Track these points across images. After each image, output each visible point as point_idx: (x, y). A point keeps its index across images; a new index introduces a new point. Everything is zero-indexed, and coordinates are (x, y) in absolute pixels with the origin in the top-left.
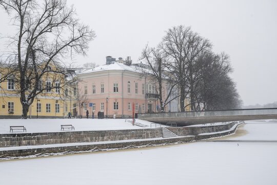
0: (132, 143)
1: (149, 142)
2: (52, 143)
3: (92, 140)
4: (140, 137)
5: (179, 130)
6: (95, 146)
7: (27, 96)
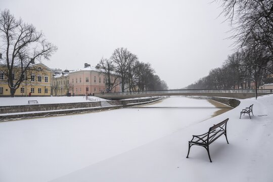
0: (78, 110)
1: (89, 109)
2: (14, 112)
3: (47, 110)
4: (85, 106)
5: (113, 102)
6: (48, 113)
7: (14, 83)
